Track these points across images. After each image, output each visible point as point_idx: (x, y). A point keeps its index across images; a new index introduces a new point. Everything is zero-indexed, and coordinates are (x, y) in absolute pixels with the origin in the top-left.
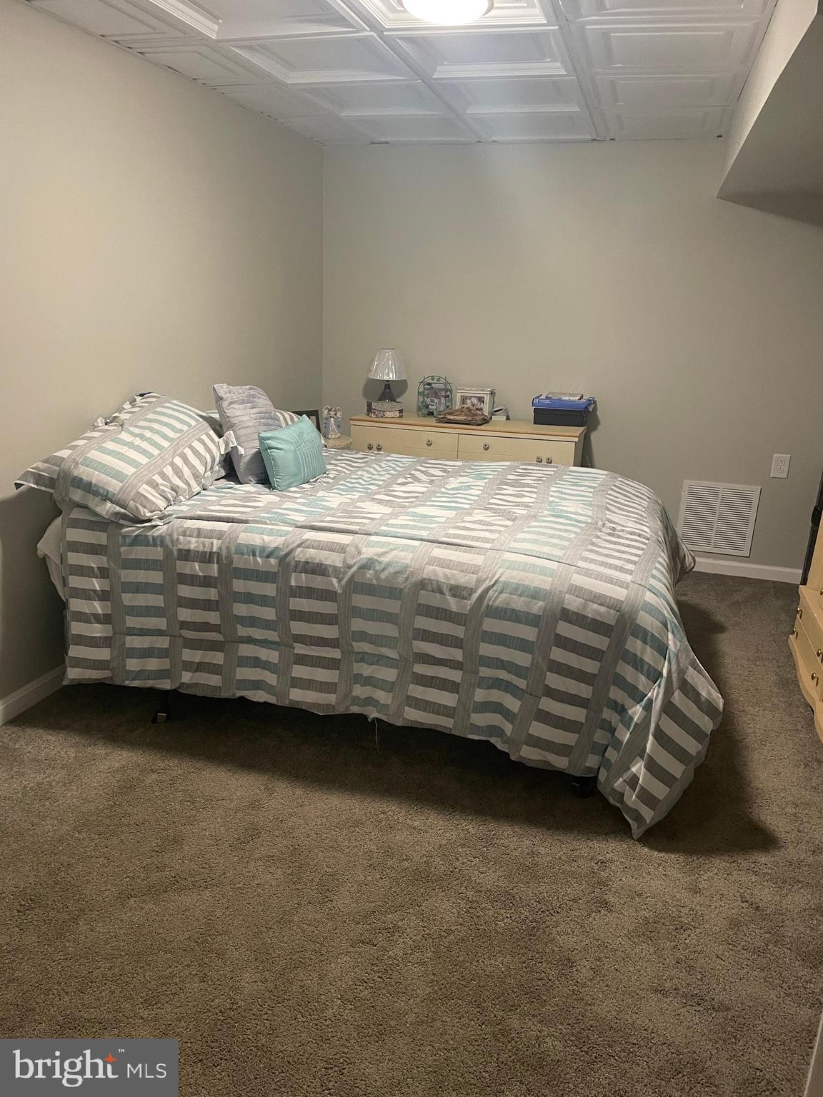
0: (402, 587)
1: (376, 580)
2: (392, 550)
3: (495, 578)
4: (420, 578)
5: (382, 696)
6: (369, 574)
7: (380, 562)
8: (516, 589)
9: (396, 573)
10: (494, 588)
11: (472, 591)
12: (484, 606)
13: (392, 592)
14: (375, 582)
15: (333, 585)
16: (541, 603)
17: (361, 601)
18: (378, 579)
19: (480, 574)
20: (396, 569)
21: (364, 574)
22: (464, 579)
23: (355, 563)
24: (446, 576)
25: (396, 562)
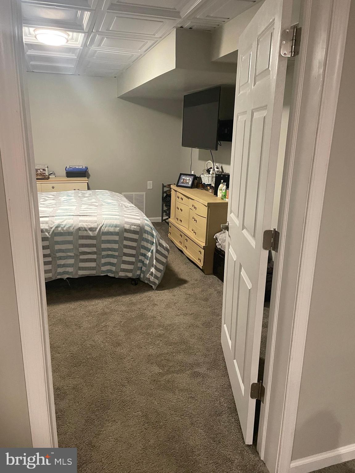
0: (72, 231)
1: (63, 231)
2: (65, 220)
3: (103, 223)
4: (78, 227)
5: (70, 269)
6: (60, 229)
7: (62, 225)
8: (110, 225)
9: (69, 227)
10: (103, 226)
11: (96, 228)
12: (101, 232)
13: (68, 233)
14: (62, 231)
15: (47, 236)
16: (118, 228)
17: (57, 239)
18: (63, 230)
19: (98, 223)
20: (69, 226)
21: (58, 229)
22: (93, 225)
23: (53, 226)
24: (87, 225)
25: (68, 224)
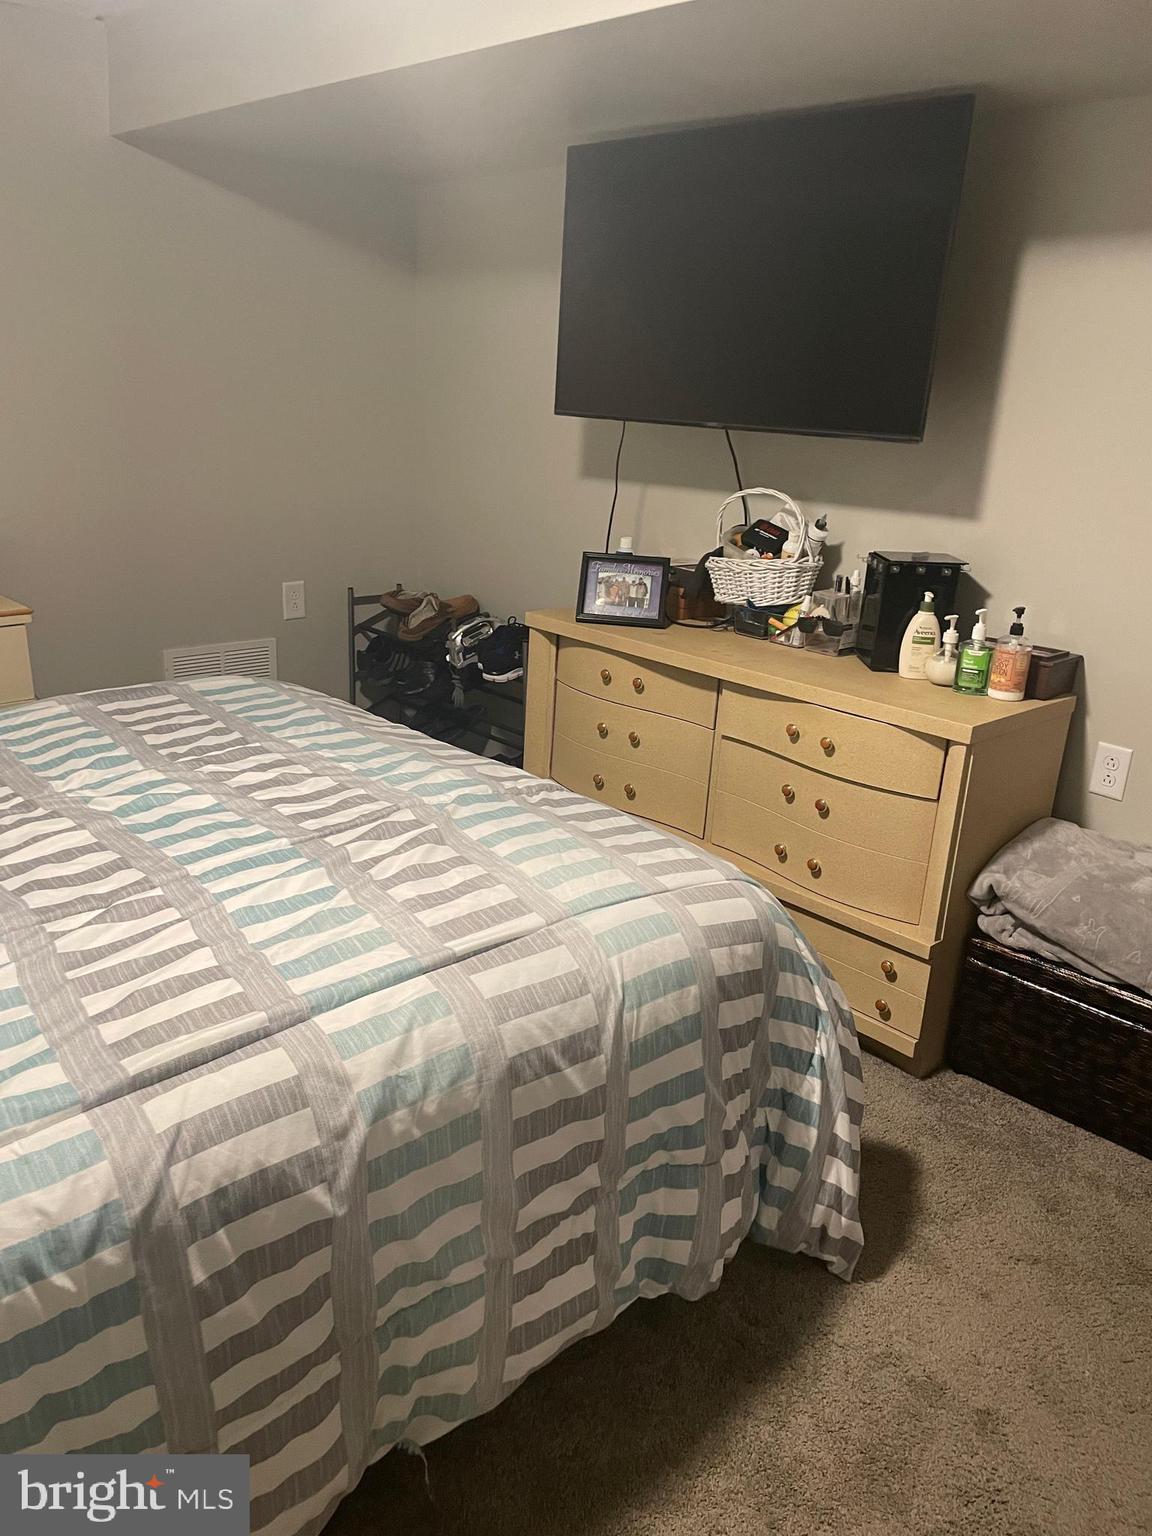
0: (477, 1106)
1: (419, 1126)
2: (408, 1030)
3: (619, 983)
4: (504, 1063)
6: (399, 1120)
7: (407, 1078)
9: (453, 1083)
10: (627, 1004)
11: (597, 1031)
12: (627, 1048)
13: (460, 1130)
14: (417, 1133)
15: (320, 1207)
17: (399, 1196)
18: (419, 1118)
19: (592, 987)
20: (442, 1080)
21: (388, 1129)
22: (575, 1016)
23: (352, 1115)
24: (544, 1027)
25: (439, 1057)
